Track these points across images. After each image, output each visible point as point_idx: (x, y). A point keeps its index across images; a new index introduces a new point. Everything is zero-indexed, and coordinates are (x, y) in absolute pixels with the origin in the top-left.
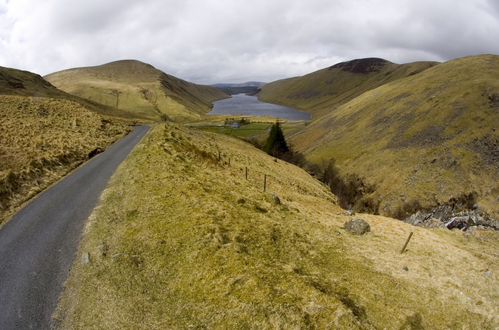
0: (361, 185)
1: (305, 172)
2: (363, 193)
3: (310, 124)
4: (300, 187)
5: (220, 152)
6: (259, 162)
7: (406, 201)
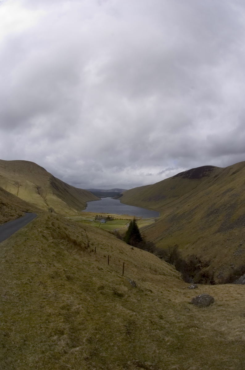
0: (198, 262)
1: (155, 256)
2: (201, 268)
3: (158, 220)
4: (152, 268)
5: (89, 242)
6: (120, 250)
7: (235, 268)
